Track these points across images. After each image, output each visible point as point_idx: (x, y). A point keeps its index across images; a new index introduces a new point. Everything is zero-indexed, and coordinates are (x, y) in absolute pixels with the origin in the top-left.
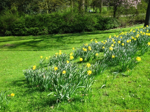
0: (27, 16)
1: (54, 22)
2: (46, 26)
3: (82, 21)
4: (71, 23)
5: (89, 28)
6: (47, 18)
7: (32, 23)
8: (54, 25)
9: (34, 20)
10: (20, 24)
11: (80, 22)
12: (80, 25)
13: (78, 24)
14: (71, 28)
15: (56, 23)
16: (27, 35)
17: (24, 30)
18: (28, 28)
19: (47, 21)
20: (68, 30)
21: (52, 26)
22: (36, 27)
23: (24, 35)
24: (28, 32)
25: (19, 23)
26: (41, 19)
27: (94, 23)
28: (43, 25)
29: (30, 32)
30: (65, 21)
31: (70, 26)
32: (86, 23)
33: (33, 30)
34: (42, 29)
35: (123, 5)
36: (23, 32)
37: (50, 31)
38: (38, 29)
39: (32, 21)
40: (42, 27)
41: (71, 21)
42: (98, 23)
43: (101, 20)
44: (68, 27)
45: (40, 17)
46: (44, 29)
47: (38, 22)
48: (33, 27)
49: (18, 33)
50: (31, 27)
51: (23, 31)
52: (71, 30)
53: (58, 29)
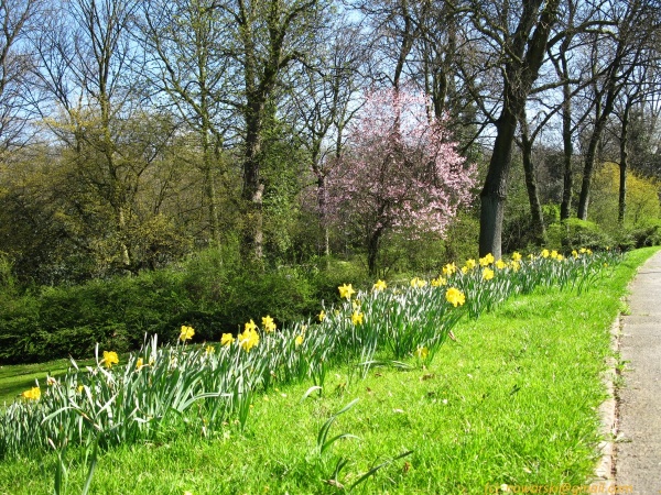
0: (49, 291)
1: (150, 307)
2: (120, 321)
3: (256, 294)
4: (216, 304)
5: (281, 316)
6: (125, 292)
7: (65, 313)
8: (150, 314)
9: (73, 300)
10: (21, 320)
11: (249, 298)
12: (246, 308)
13: (240, 307)
14: (216, 320)
15: (160, 309)
16: (45, 359)
17: (33, 340)
18: (50, 330)
19: (123, 302)
20: (203, 330)
21: (141, 318)
22: (82, 325)
23: (34, 359)
24: (49, 345)
25: (18, 315)
26: (100, 299)
27: (297, 298)
28: (107, 317)
29: (57, 346)
30: (191, 299)
31: (209, 315)
32: (269, 301)
33: (71, 338)
34: (106, 331)
35: (397, 228)
36: (32, 348)
37: (135, 337)
38: (88, 332)
39: (65, 306)
40: (106, 325)
41: (215, 297)
42: (313, 297)
43: (326, 286)
44: (205, 321)
45: (97, 291)
46: (112, 331)
47: (88, 309)
48: (70, 325)
49: (11, 352)
50: (61, 326)
51: (32, 346)
52: (214, 330)
53: (167, 326)
